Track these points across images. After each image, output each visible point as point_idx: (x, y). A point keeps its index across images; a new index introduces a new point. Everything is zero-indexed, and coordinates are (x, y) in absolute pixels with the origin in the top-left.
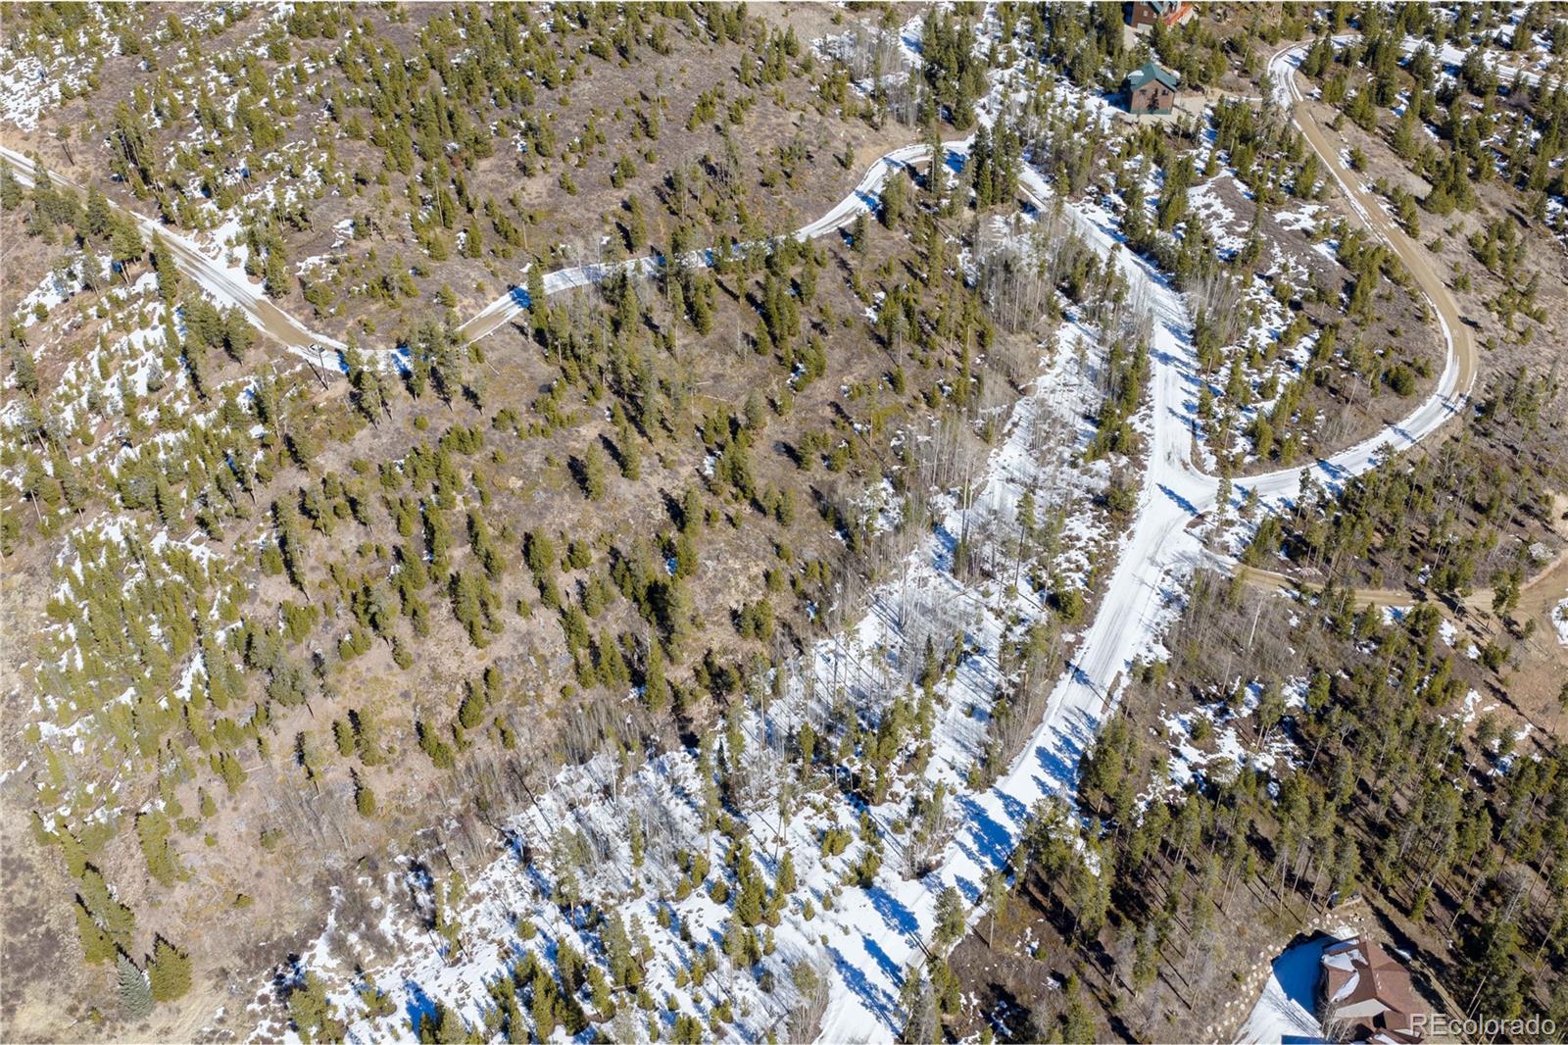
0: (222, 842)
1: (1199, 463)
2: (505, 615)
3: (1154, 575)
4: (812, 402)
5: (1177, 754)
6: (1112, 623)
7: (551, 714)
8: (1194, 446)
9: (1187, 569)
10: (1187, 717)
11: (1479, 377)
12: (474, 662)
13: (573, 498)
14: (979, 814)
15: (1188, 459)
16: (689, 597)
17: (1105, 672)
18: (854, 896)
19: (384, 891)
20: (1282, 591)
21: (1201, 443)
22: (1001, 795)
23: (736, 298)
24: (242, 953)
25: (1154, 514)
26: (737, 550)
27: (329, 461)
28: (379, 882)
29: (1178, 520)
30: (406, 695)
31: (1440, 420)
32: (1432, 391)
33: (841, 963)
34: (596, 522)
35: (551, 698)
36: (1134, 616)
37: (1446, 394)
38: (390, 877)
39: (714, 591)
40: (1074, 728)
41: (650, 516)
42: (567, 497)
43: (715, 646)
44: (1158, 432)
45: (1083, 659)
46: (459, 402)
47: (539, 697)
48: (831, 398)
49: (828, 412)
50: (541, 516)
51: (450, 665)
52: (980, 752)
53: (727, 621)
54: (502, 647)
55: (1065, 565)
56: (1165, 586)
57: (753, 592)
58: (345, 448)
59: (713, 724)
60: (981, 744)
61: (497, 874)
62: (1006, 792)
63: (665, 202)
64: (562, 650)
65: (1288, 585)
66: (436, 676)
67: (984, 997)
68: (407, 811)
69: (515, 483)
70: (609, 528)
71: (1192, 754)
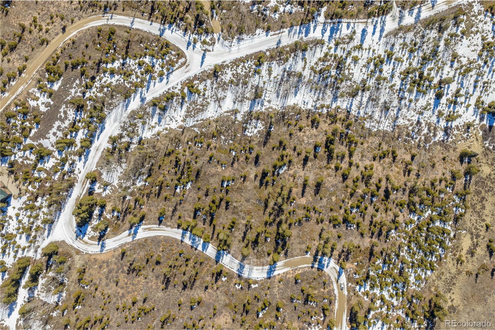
0: (442, 173)
1: (183, 64)
2: (362, 168)
3: (234, 49)
4: (235, 172)
5: (284, 12)
6: (257, 47)
7: (368, 142)
8: (177, 69)
9: (227, 43)
10: (273, 16)
11: (90, 16)
12: (376, 164)
13: (325, 184)
14: (331, 37)
15: (185, 66)
16: (321, 139)
17: (273, 39)
18: (365, 46)
19: (421, 138)
20: (217, 19)
21: (175, 68)
22: (323, 36)
23: (214, 226)
24: (449, 151)
25: (211, 61)
26: (301, 142)
27: (366, 242)
28: (419, 141)
29: (211, 55)
30: (392, 170)
31: (118, 17)
32: (107, 25)
33: (381, 36)
34: (325, 173)
35: (366, 145)
36: (251, 44)
37: (106, 20)
38: (417, 140)
39: (316, 136)
40: (294, 34)
41: (312, 165)
42: (326, 185)
43: (327, 125)
44: (179, 81)
45: (273, 45)
46: (325, 235)
47: (368, 147)
48: (230, 168)
49: (236, 165)
50: (336, 185)
51: (380, 168)
52: (314, 49)
53: (319, 128)
54: (368, 163)
55: (244, 70)
56: (236, 43)
57: (307, 130)
58: (361, 244)
59: (341, 112)
60: (311, 50)
61: (402, 121)
62: (321, 35)
63: (195, 280)
64: (356, 152)
65: (214, 19)
66: (384, 168)
67: (368, 8)
68: (406, 149)
69: (334, 199)
70: (324, 170)
71: (281, 9)
